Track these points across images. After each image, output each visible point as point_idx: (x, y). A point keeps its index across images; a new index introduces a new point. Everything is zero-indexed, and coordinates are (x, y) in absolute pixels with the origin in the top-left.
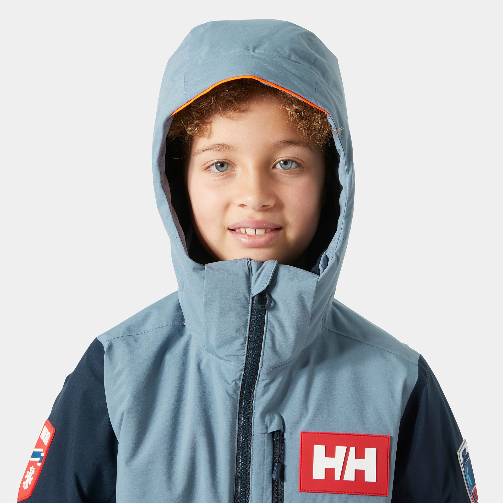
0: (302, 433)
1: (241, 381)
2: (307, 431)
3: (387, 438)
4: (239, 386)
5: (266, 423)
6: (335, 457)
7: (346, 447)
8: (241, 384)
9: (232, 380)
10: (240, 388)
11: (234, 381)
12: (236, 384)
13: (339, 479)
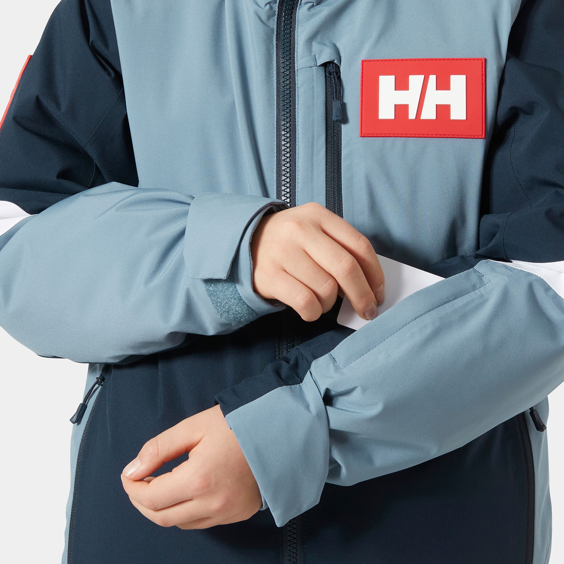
0: (363, 61)
1: (277, 4)
2: (369, 59)
3: (481, 61)
4: (275, 11)
5: (313, 54)
6: (408, 90)
7: (423, 76)
8: (277, 7)
9: (266, 3)
10: (277, 13)
11: (268, 4)
12: (271, 8)
13: (415, 118)
